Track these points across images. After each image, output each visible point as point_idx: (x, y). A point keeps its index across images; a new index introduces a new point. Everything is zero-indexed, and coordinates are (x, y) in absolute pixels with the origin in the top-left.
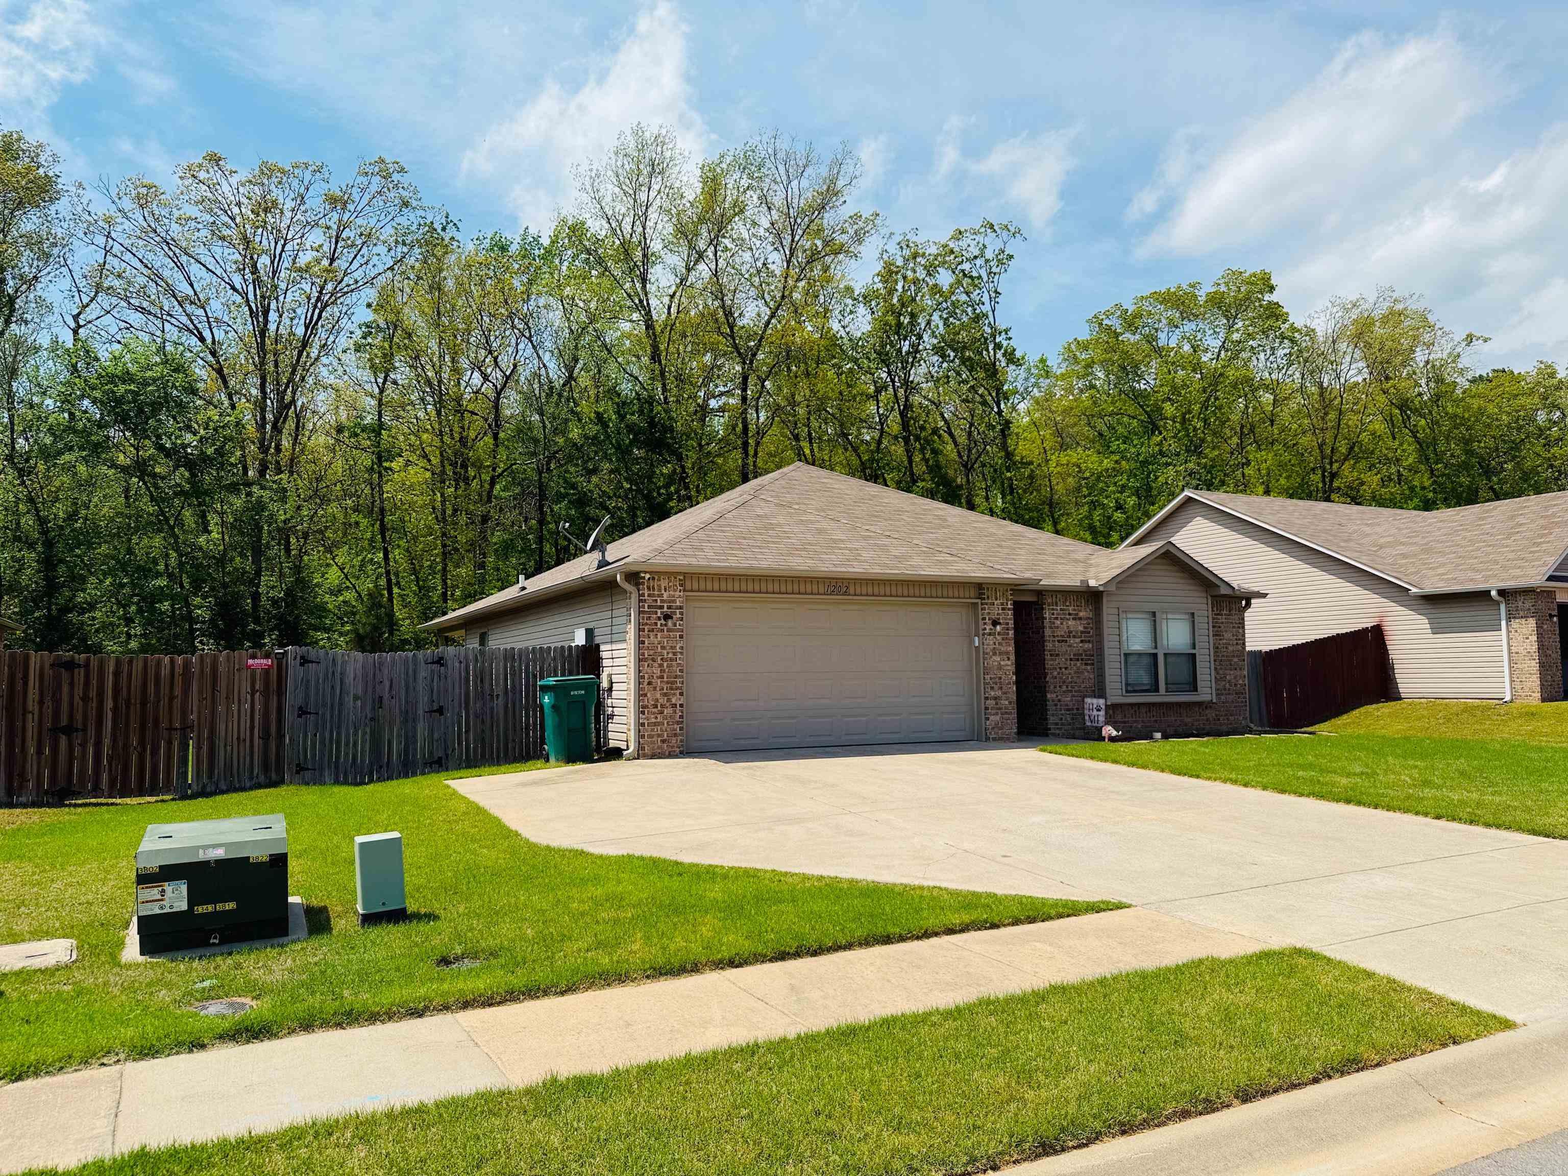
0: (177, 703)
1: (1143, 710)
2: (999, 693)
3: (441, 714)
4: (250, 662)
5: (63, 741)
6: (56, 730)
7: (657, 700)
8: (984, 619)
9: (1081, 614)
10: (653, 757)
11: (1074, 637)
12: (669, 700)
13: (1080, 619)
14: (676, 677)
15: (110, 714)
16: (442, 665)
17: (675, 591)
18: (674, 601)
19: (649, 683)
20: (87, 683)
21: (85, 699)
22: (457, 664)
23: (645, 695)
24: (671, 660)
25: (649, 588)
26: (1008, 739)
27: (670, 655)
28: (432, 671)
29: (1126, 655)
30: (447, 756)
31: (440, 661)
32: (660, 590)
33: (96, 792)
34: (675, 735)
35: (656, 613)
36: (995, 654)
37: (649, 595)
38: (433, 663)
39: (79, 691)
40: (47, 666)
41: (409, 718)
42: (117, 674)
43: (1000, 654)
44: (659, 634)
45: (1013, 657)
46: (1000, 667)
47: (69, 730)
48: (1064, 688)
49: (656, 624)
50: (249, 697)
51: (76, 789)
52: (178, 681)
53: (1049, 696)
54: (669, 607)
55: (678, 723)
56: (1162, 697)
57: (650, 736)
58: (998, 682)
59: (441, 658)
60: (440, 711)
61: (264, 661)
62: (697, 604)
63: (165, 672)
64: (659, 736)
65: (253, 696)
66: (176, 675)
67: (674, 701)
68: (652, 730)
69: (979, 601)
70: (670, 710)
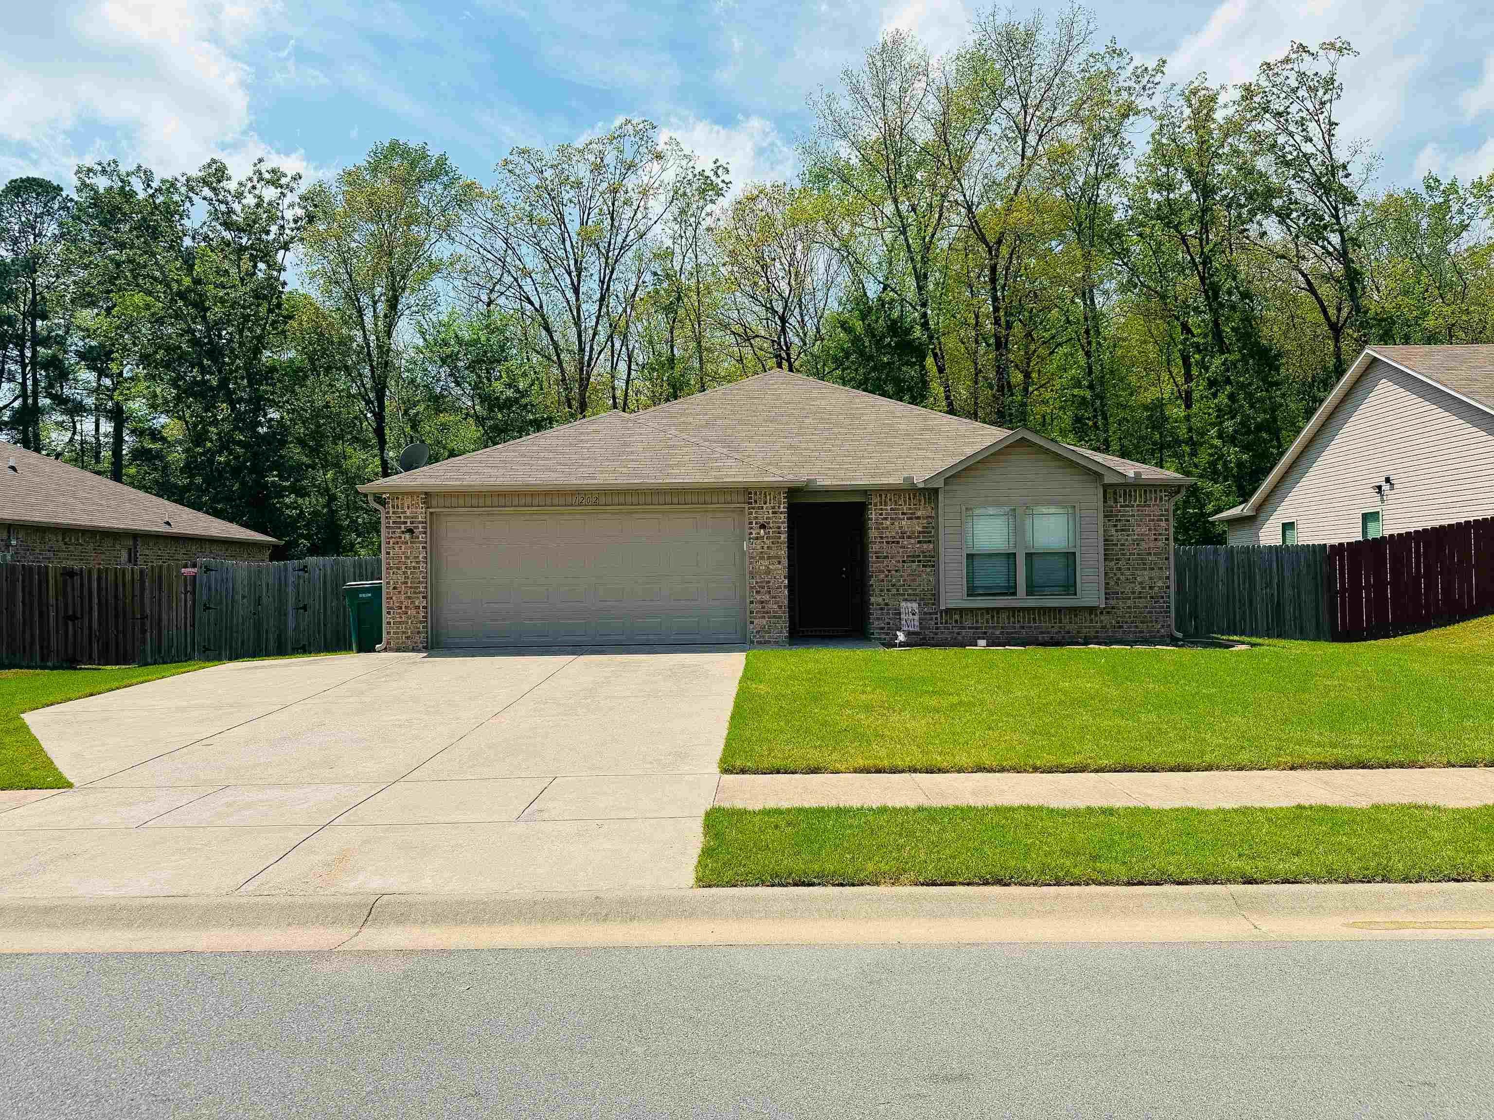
0: (137, 599)
1: (1004, 616)
2: (767, 597)
3: (306, 610)
4: (183, 570)
5: (70, 623)
6: (67, 618)
7: (402, 603)
8: (751, 523)
9: (919, 514)
10: (398, 650)
11: (909, 537)
12: (413, 602)
13: (918, 518)
14: (419, 582)
15: (96, 607)
16: (306, 572)
17: (416, 508)
18: (416, 517)
19: (394, 588)
20: (82, 585)
21: (82, 597)
22: (317, 572)
23: (391, 598)
24: (414, 568)
25: (393, 507)
26: (777, 643)
27: (413, 564)
28: (299, 577)
29: (970, 557)
30: (310, 643)
31: (304, 569)
32: (402, 508)
33: (91, 661)
34: (419, 633)
35: (400, 528)
36: (762, 558)
37: (393, 513)
38: (300, 570)
39: (77, 593)
40: (58, 575)
41: (281, 613)
42: (99, 579)
43: (769, 558)
44: (403, 547)
45: (785, 562)
46: (768, 572)
47: (74, 618)
48: (894, 591)
49: (400, 538)
50: (183, 596)
51: (79, 659)
52: (137, 586)
53: (873, 599)
54: (412, 523)
55: (421, 622)
56: (1022, 600)
57: (395, 633)
58: (763, 587)
59: (306, 567)
60: (305, 608)
61: (193, 570)
62: (449, 518)
63: (128, 577)
64: (404, 633)
65: (185, 594)
66: (136, 581)
67: (417, 604)
68: (398, 628)
69: (746, 506)
70: (414, 612)
